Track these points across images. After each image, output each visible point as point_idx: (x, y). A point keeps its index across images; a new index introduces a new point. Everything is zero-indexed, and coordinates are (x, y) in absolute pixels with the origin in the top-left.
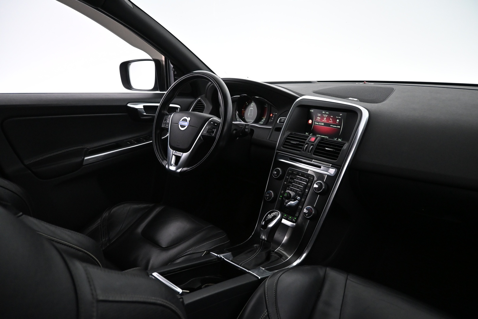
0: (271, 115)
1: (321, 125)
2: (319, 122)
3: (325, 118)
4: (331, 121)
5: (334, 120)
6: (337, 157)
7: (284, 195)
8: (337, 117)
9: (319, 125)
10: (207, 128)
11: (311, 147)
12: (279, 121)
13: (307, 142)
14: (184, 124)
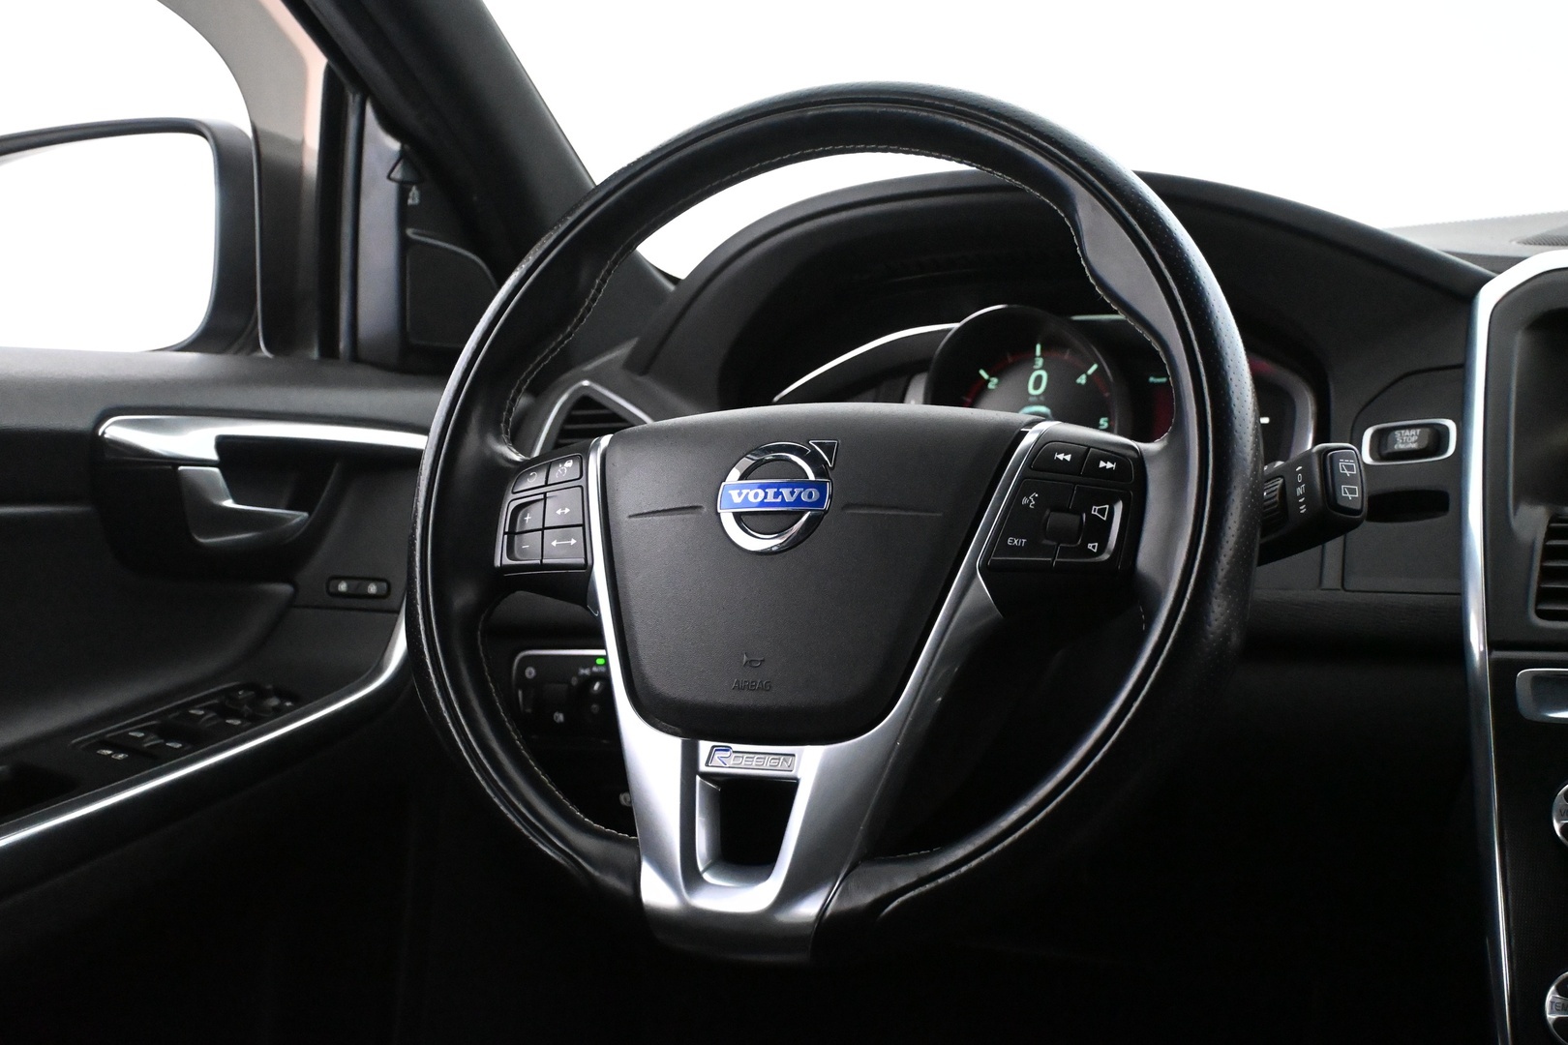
10: (1030, 501)
12: (1376, 452)
14: (779, 500)
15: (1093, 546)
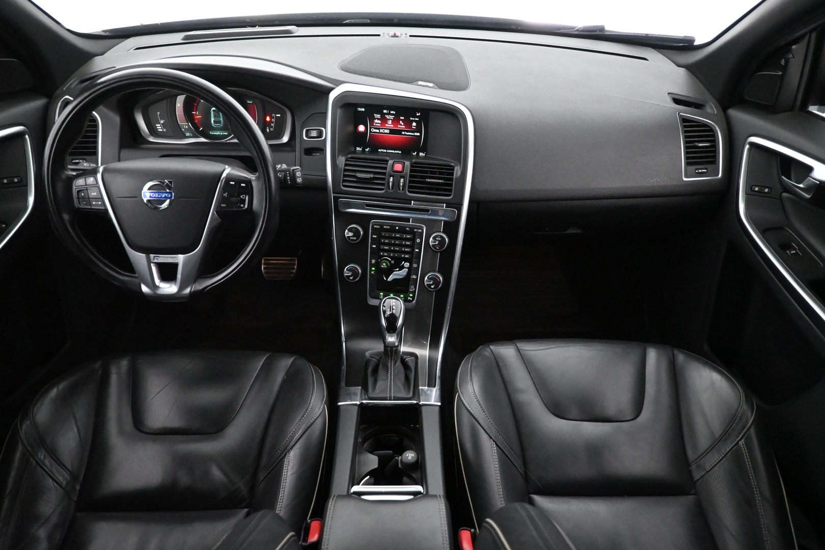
0: (268, 119)
1: (385, 133)
2: (379, 129)
3: (390, 121)
4: (402, 125)
5: (408, 123)
6: (451, 190)
7: (382, 266)
8: (411, 119)
9: (379, 133)
10: (226, 195)
11: (402, 180)
12: (307, 136)
13: (389, 173)
14: (160, 196)
15: (242, 205)
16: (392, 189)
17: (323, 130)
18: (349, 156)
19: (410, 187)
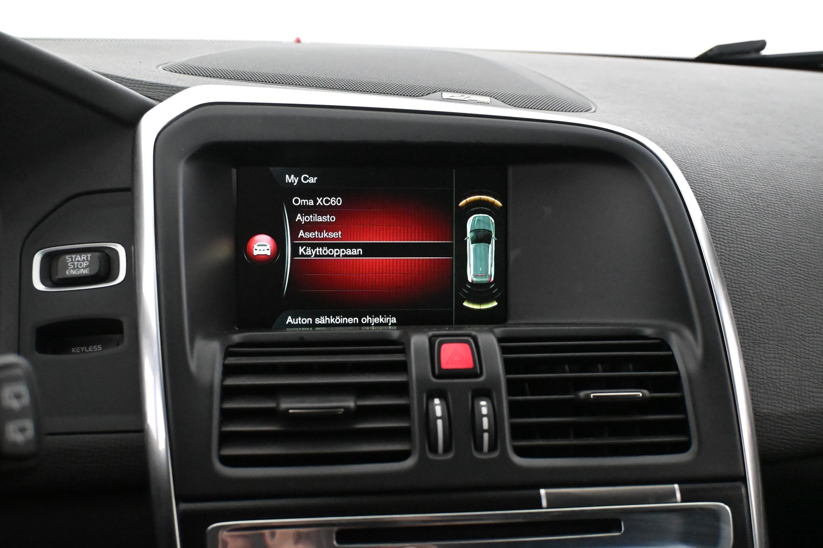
11: (484, 407)
12: (46, 277)
13: (421, 382)
16: (447, 449)
17: (116, 253)
18: (237, 338)
19: (518, 432)
